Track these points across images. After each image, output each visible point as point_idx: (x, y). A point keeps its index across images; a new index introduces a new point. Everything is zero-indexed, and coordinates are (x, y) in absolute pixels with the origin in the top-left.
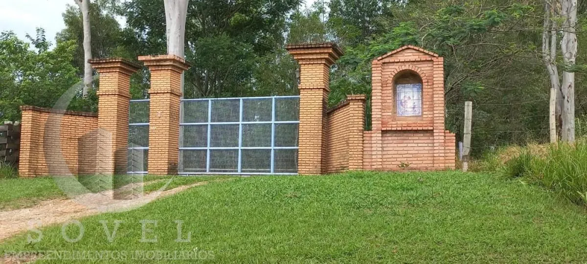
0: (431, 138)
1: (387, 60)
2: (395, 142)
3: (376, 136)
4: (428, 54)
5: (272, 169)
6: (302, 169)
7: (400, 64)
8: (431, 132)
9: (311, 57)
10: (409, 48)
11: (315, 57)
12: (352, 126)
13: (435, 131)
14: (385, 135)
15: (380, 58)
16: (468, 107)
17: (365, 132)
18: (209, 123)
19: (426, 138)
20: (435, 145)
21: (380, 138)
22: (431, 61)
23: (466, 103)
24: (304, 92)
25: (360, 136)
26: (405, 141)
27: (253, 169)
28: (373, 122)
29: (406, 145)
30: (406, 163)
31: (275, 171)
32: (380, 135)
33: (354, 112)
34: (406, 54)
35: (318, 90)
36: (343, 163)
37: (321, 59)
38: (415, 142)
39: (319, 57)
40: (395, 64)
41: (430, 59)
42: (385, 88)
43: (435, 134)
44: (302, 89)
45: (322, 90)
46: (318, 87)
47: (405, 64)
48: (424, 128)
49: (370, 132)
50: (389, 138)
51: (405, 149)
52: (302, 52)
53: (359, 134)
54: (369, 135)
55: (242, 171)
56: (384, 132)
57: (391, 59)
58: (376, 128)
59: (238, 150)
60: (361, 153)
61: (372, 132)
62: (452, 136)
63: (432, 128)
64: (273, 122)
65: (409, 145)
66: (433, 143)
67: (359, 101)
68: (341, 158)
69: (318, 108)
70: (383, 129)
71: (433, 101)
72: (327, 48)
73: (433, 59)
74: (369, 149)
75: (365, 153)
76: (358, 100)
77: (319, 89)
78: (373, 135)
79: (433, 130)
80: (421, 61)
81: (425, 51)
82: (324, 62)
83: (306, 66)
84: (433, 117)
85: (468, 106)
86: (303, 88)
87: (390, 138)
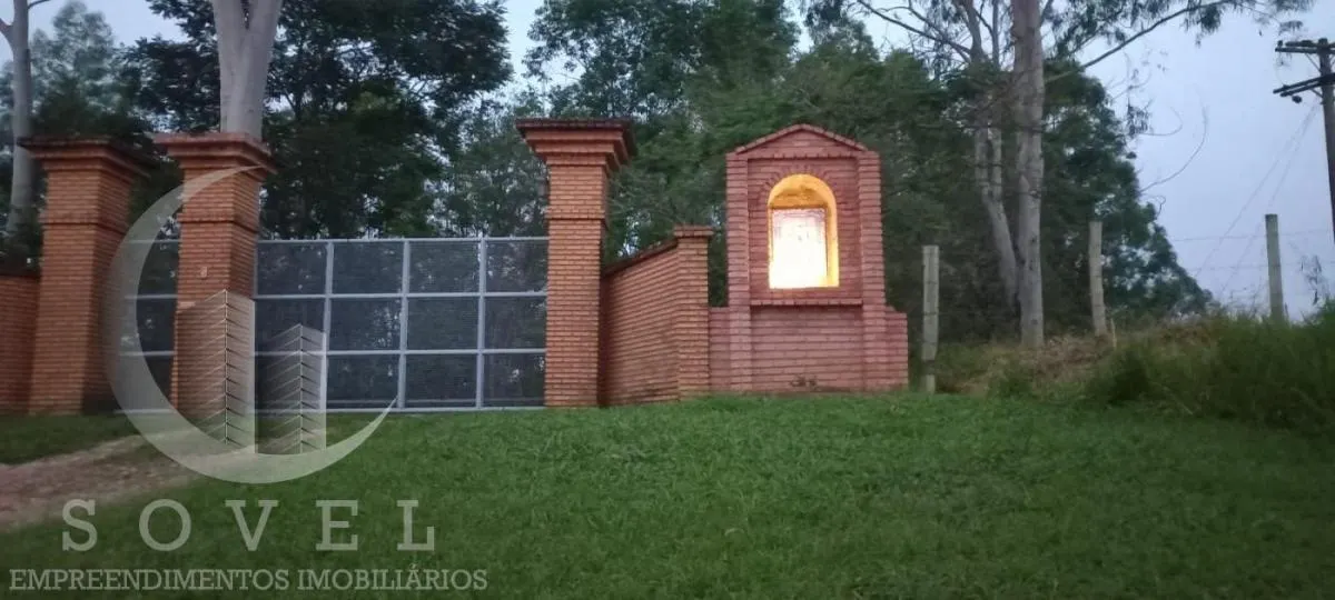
0: (856, 323)
1: (756, 154)
2: (779, 331)
3: (739, 320)
4: (843, 144)
5: (479, 399)
6: (555, 396)
7: (782, 163)
8: (857, 309)
9: (575, 150)
10: (801, 131)
11: (583, 150)
12: (684, 296)
13: (865, 307)
14: (756, 317)
15: (742, 148)
16: (931, 257)
17: (714, 310)
18: (329, 295)
19: (845, 323)
20: (868, 337)
21: (748, 324)
22: (851, 158)
23: (926, 250)
24: (557, 227)
25: (702, 319)
26: (800, 331)
27: (434, 401)
28: (731, 288)
29: (802, 338)
30: (808, 377)
31: (486, 404)
32: (747, 316)
33: (688, 265)
34: (797, 144)
35: (589, 222)
36: (651, 382)
37: (596, 155)
38: (823, 331)
39: (592, 150)
40: (774, 163)
41: (848, 154)
42: (754, 214)
43: (866, 315)
44: (553, 219)
45: (599, 222)
46: (591, 216)
47: (796, 163)
48: (844, 302)
49: (723, 309)
50: (767, 322)
51: (803, 347)
52: (556, 138)
53: (702, 313)
54: (721, 317)
55: (407, 405)
56: (755, 310)
57: (766, 154)
58: (737, 302)
59: (398, 356)
60: (706, 356)
61: (731, 309)
62: (901, 320)
63: (858, 302)
64: (482, 294)
65: (810, 339)
66: (863, 334)
67: (701, 240)
68: (648, 371)
69: (589, 263)
70: (755, 303)
71: (857, 244)
72: (613, 130)
73: (855, 154)
74: (723, 348)
75: (714, 356)
76: (699, 237)
77: (592, 219)
78: (732, 316)
79: (860, 306)
80: (829, 158)
81: (838, 138)
82: (603, 163)
83: (563, 171)
84: (860, 278)
85: (931, 254)
86: (556, 216)
87: (768, 324)
